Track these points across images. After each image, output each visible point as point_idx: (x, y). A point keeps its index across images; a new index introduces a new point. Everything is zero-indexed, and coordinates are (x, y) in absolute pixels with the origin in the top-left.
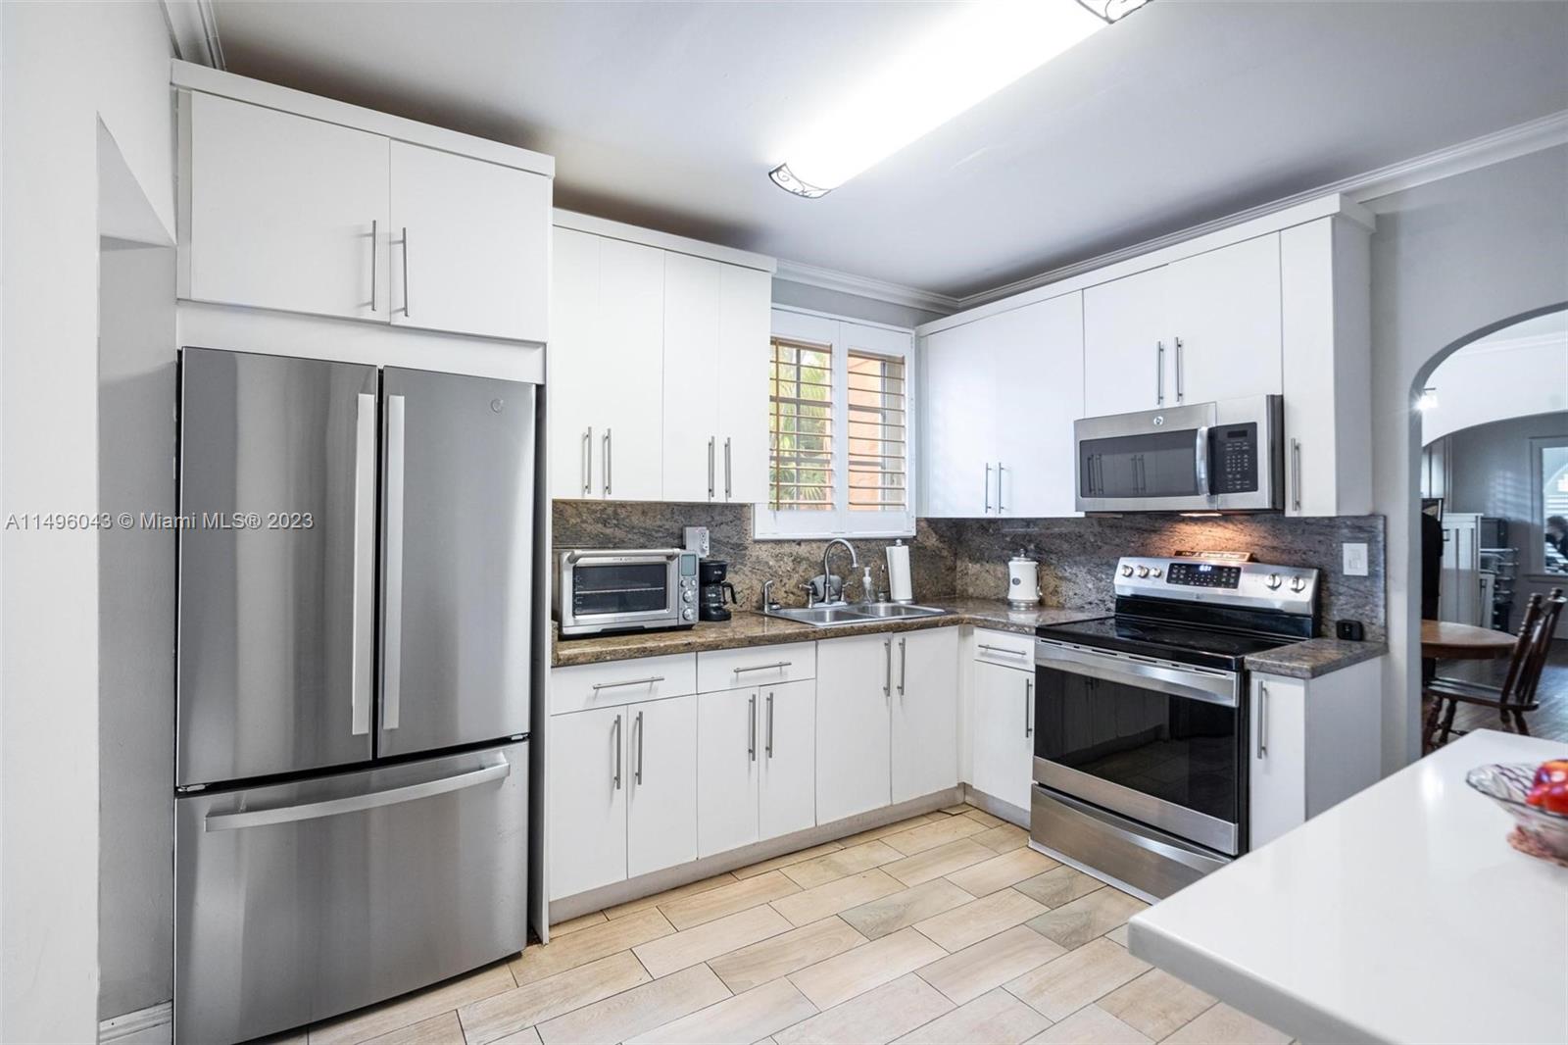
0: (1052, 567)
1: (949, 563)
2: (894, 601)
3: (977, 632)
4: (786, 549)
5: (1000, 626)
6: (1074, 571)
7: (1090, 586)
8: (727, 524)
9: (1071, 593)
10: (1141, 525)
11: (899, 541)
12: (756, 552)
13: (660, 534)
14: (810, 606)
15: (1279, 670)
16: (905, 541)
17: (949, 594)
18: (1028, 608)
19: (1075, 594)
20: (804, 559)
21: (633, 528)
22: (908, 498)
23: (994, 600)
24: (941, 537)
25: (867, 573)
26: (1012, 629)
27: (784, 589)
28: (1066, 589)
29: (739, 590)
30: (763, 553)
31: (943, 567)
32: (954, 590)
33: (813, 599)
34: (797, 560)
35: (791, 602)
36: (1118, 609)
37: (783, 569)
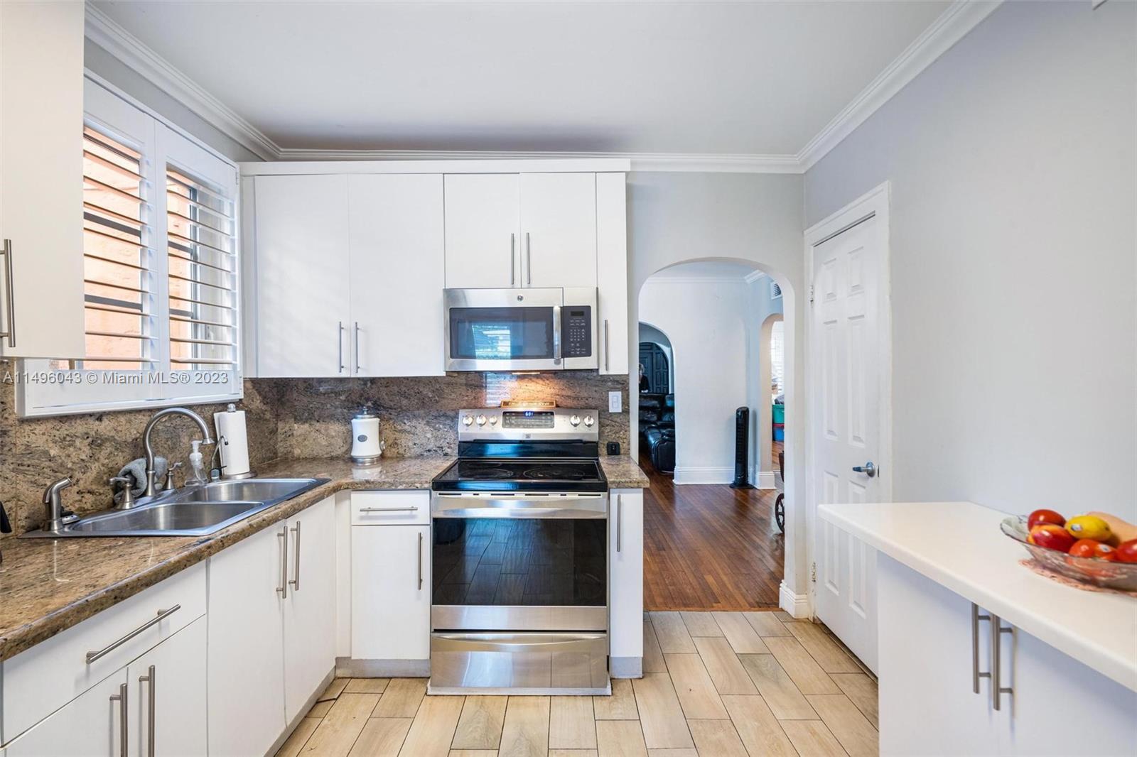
0: (391, 422)
1: (272, 426)
2: (228, 478)
3: (356, 496)
4: (79, 427)
5: (386, 486)
6: (413, 424)
7: (429, 435)
9: (411, 444)
11: (232, 406)
12: (23, 437)
14: (127, 506)
15: (630, 484)
16: (239, 404)
17: (272, 458)
18: (372, 462)
19: (415, 444)
20: (107, 439)
22: (231, 356)
23: (326, 458)
24: (265, 399)
25: (196, 448)
26: (400, 487)
27: (75, 489)
28: (406, 441)
30: (39, 438)
31: (266, 430)
32: (276, 453)
33: (132, 495)
34: (96, 442)
35: (88, 506)
36: (460, 452)
37: (75, 460)
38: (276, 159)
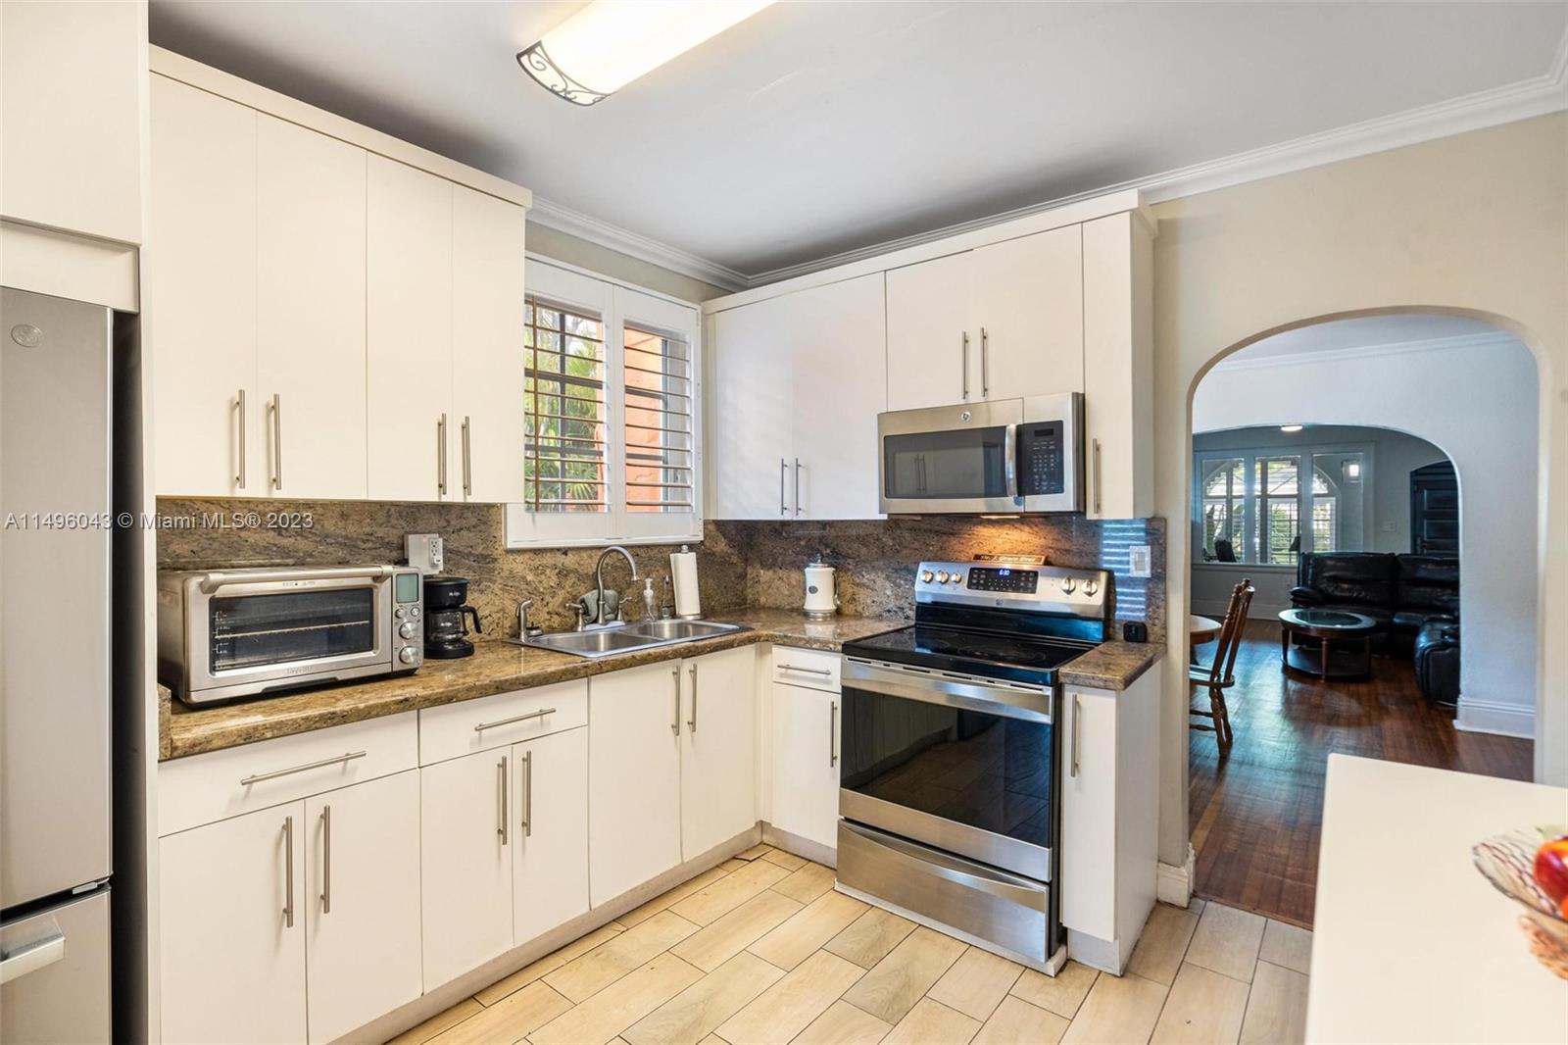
0: (849, 573)
1: (739, 570)
2: (680, 617)
3: (776, 649)
4: (548, 559)
5: (802, 643)
6: (872, 577)
7: (888, 592)
8: (468, 529)
9: (869, 601)
10: (939, 528)
11: (685, 547)
12: (507, 564)
13: (369, 545)
14: (580, 629)
15: (1092, 682)
16: (692, 547)
17: (740, 605)
18: (825, 618)
19: (874, 602)
20: (572, 571)
21: (327, 536)
22: (694, 498)
23: (788, 610)
24: (731, 542)
25: (648, 585)
26: (814, 646)
27: (546, 609)
28: (863, 596)
29: (487, 613)
30: (519, 565)
31: (732, 574)
32: (744, 600)
33: (583, 620)
34: (563, 573)
35: (555, 625)
36: (919, 616)
37: (545, 585)
38: (745, 288)
